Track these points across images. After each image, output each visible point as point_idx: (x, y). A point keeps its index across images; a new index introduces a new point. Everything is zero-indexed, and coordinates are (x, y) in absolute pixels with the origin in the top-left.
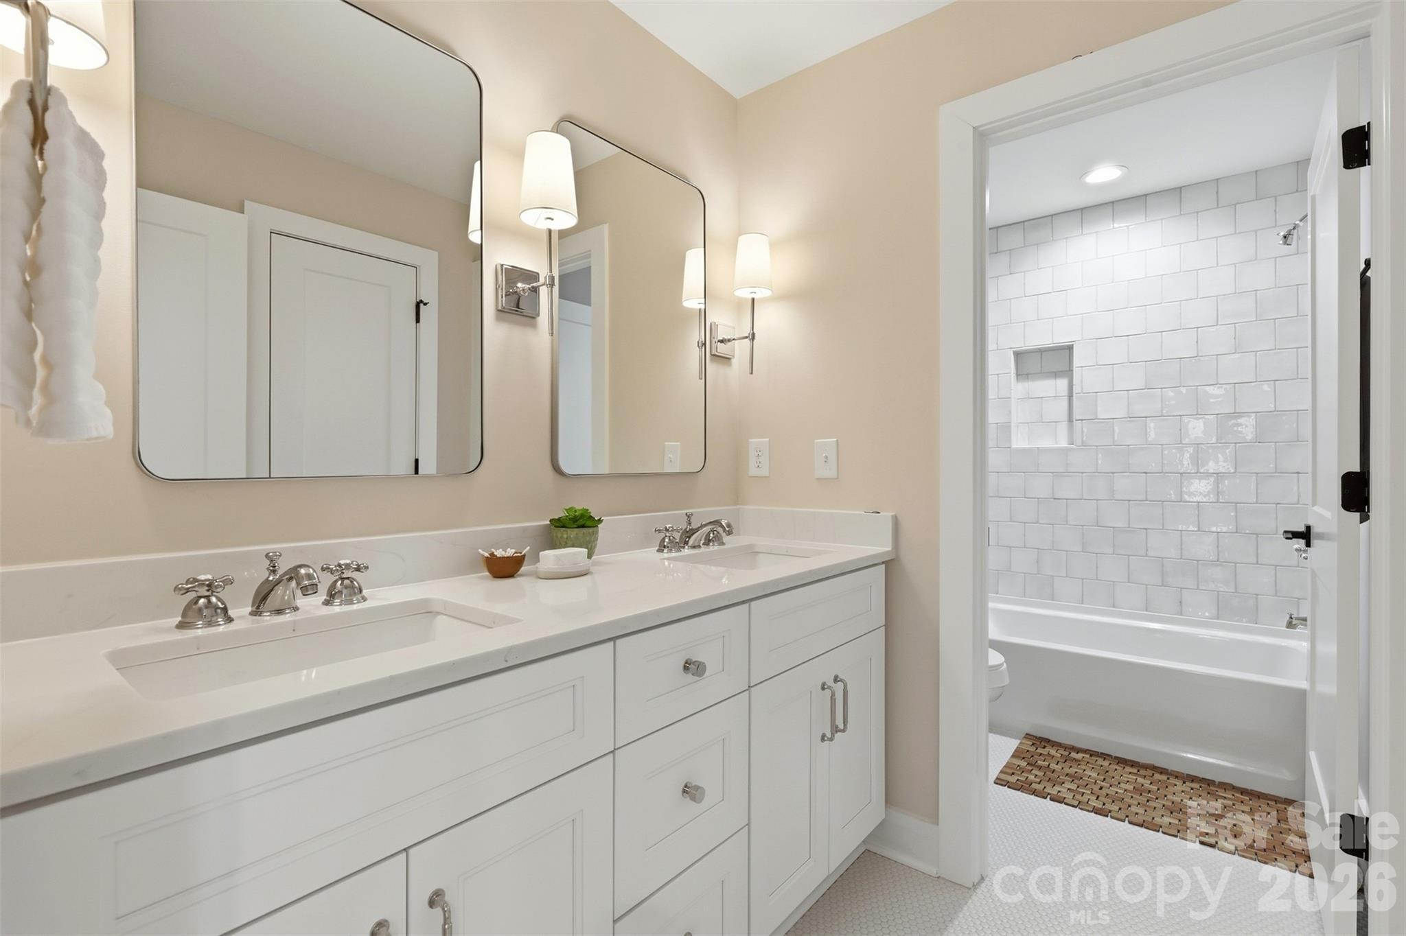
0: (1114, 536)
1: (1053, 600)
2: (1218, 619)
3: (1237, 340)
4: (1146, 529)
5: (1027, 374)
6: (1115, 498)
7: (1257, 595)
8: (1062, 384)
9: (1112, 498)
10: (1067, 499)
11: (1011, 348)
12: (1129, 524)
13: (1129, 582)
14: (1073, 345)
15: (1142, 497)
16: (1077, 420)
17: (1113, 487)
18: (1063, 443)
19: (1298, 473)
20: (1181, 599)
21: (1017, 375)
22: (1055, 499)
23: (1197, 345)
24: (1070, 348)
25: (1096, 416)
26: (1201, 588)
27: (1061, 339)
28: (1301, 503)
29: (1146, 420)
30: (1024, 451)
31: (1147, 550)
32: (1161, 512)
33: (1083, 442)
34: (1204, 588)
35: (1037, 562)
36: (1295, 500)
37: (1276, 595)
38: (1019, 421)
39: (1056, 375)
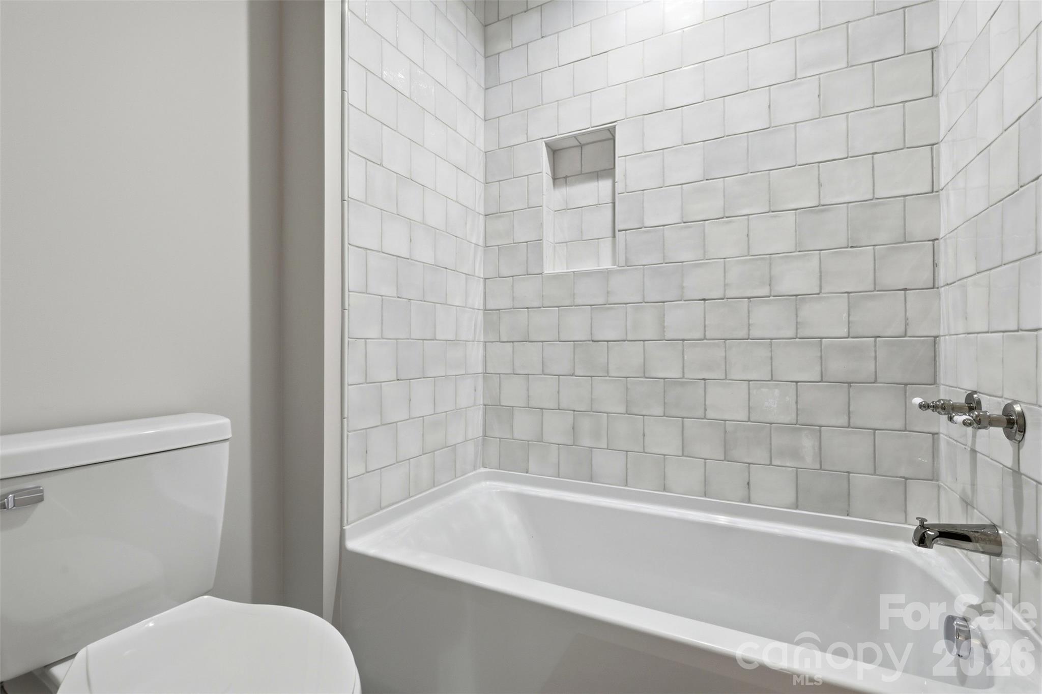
0: (664, 392)
1: (591, 480)
2: (797, 508)
3: (821, 97)
4: (704, 379)
5: (566, 177)
6: (666, 338)
7: (849, 473)
8: (605, 185)
9: (662, 338)
10: (608, 341)
11: (543, 138)
12: (683, 373)
13: (683, 455)
14: (614, 127)
15: (699, 335)
16: (619, 231)
17: (664, 322)
18: (607, 264)
19: (905, 290)
20: (749, 480)
21: (555, 179)
22: (593, 341)
23: (770, 112)
24: (612, 131)
25: (643, 223)
26: (775, 462)
27: (600, 120)
28: (909, 334)
29: (704, 226)
30: (556, 277)
31: (706, 410)
32: (724, 354)
33: (627, 260)
34: (779, 463)
35: (573, 428)
36: (901, 330)
37: (875, 474)
38: (556, 241)
39: (597, 175)
